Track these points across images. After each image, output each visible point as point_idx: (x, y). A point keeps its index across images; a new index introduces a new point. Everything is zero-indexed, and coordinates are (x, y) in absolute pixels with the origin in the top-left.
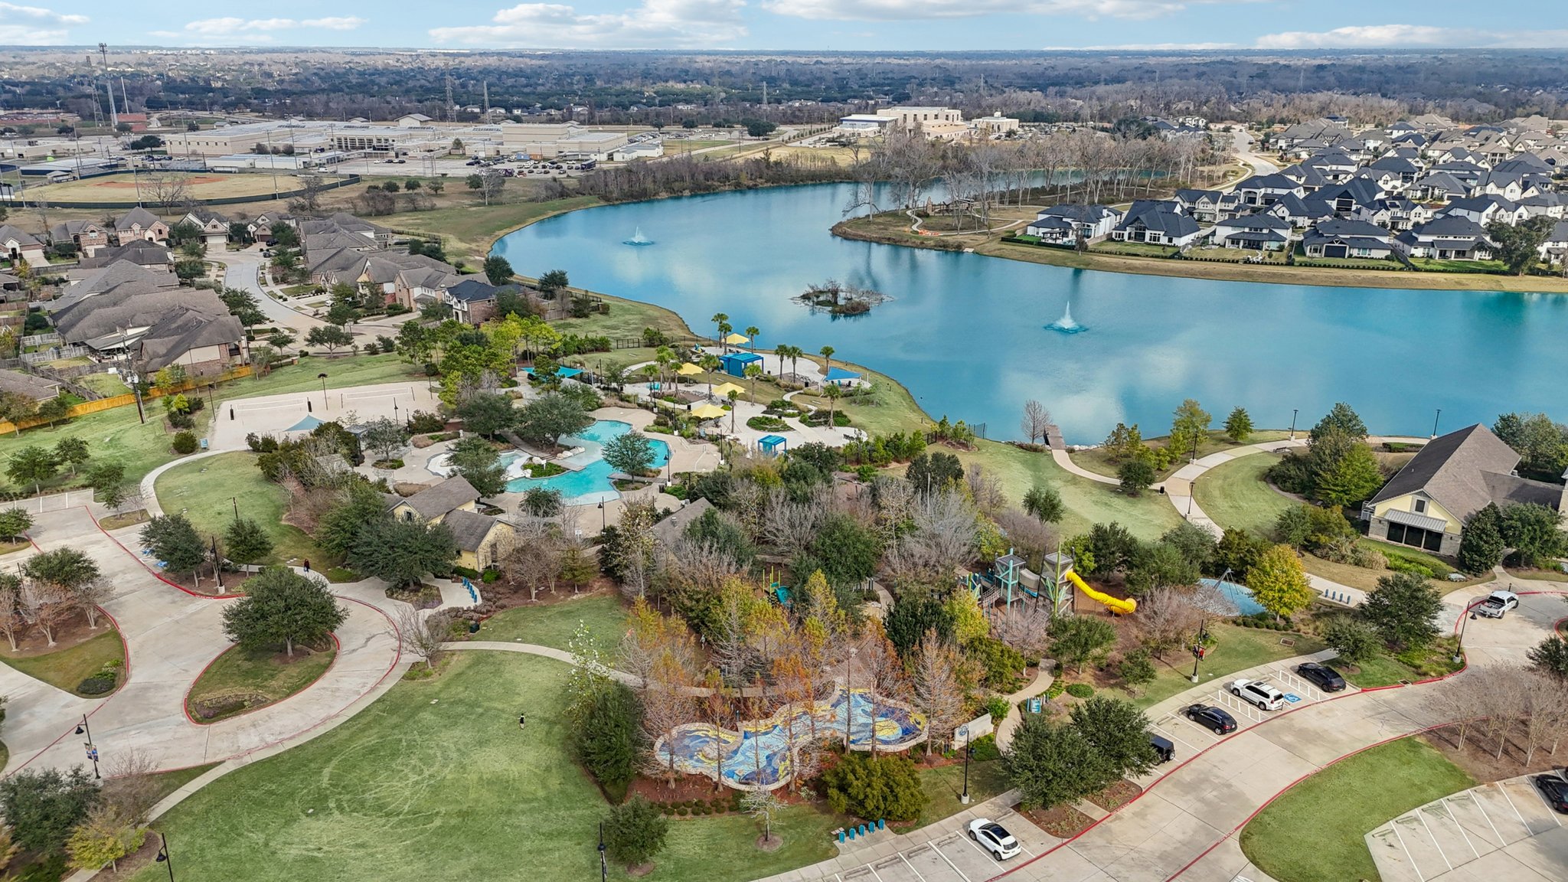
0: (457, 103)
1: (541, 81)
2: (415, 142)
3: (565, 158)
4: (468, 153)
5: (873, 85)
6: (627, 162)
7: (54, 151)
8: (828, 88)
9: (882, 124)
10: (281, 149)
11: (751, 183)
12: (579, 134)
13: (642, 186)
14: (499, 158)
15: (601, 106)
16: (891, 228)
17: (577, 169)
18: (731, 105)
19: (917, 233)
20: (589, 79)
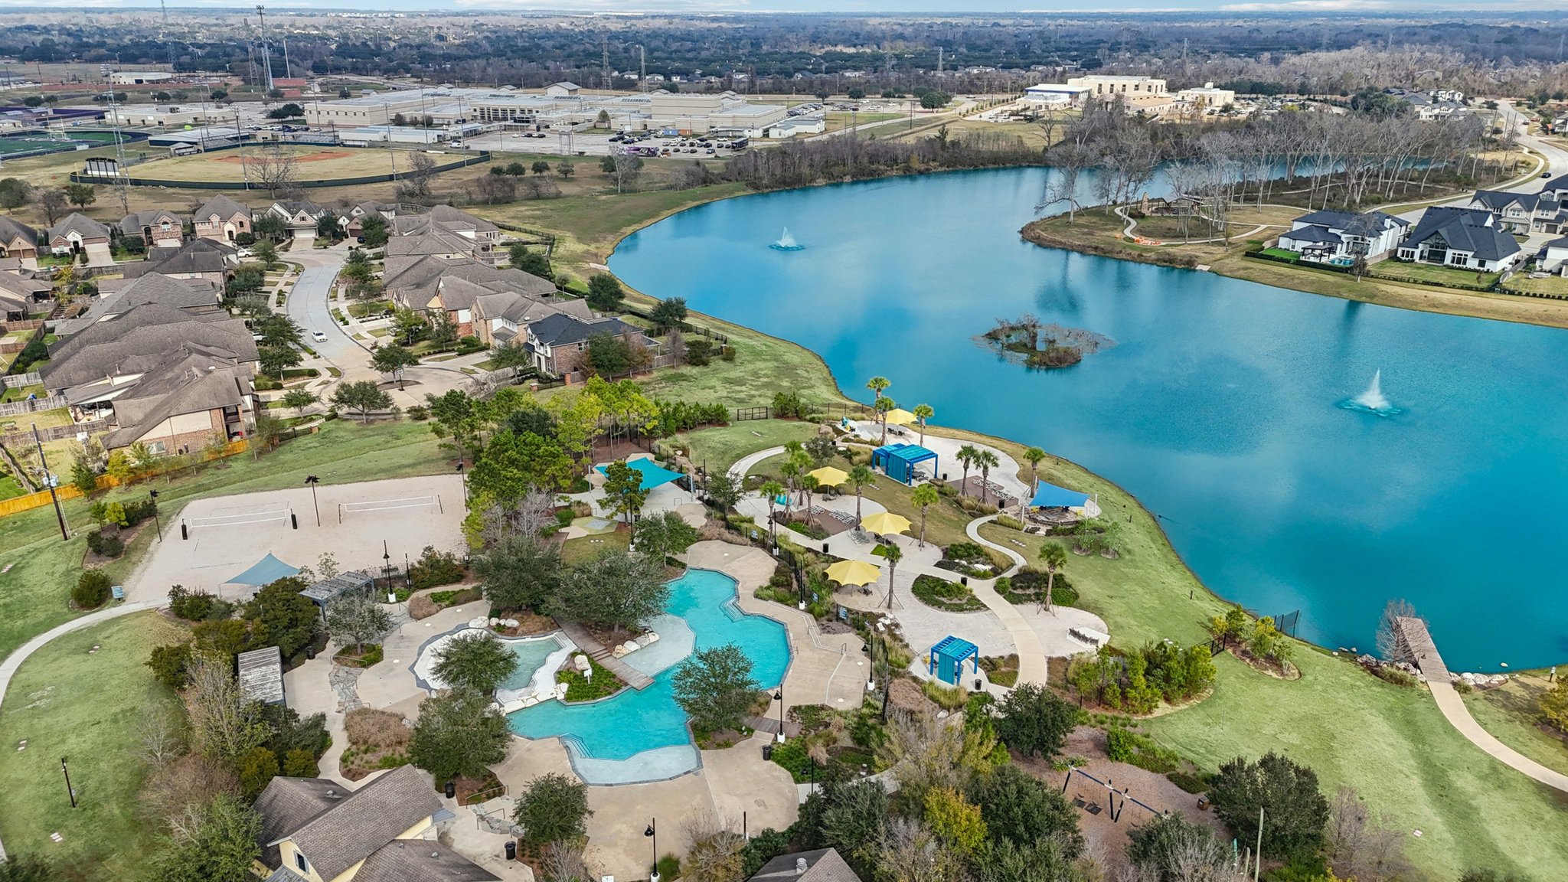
0: (616, 69)
1: (707, 46)
2: (561, 114)
3: (716, 135)
4: (613, 127)
5: (1058, 49)
6: (782, 139)
7: (195, 119)
8: (1008, 53)
9: (1074, 95)
10: (420, 119)
11: (923, 167)
12: (734, 107)
13: (797, 171)
14: (645, 134)
15: (762, 73)
16: (1098, 233)
17: (728, 147)
18: (903, 72)
19: (1133, 240)
20: (756, 44)
